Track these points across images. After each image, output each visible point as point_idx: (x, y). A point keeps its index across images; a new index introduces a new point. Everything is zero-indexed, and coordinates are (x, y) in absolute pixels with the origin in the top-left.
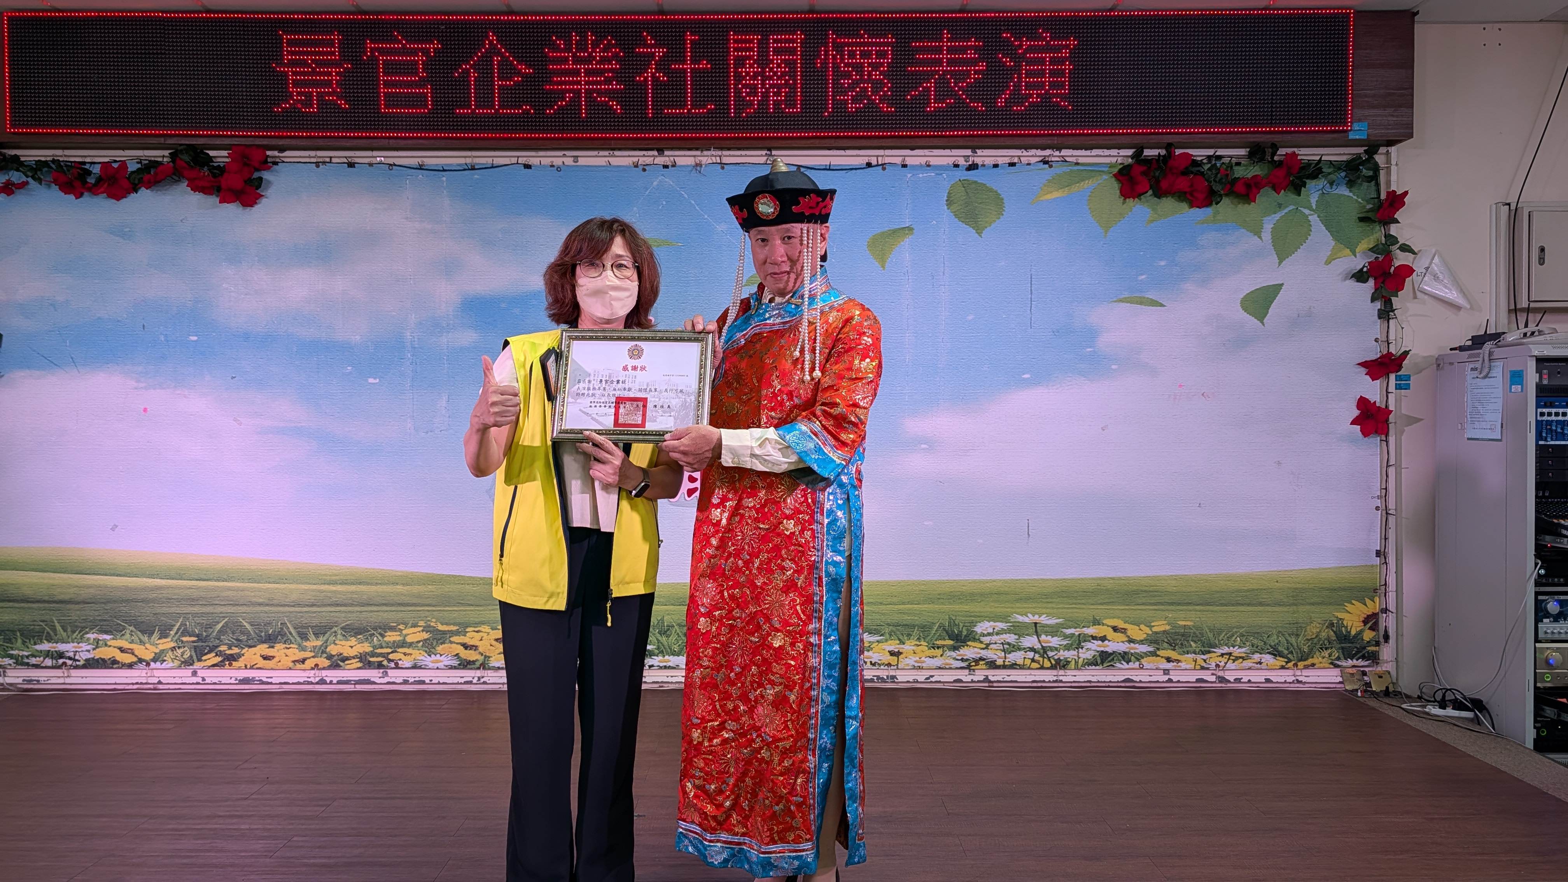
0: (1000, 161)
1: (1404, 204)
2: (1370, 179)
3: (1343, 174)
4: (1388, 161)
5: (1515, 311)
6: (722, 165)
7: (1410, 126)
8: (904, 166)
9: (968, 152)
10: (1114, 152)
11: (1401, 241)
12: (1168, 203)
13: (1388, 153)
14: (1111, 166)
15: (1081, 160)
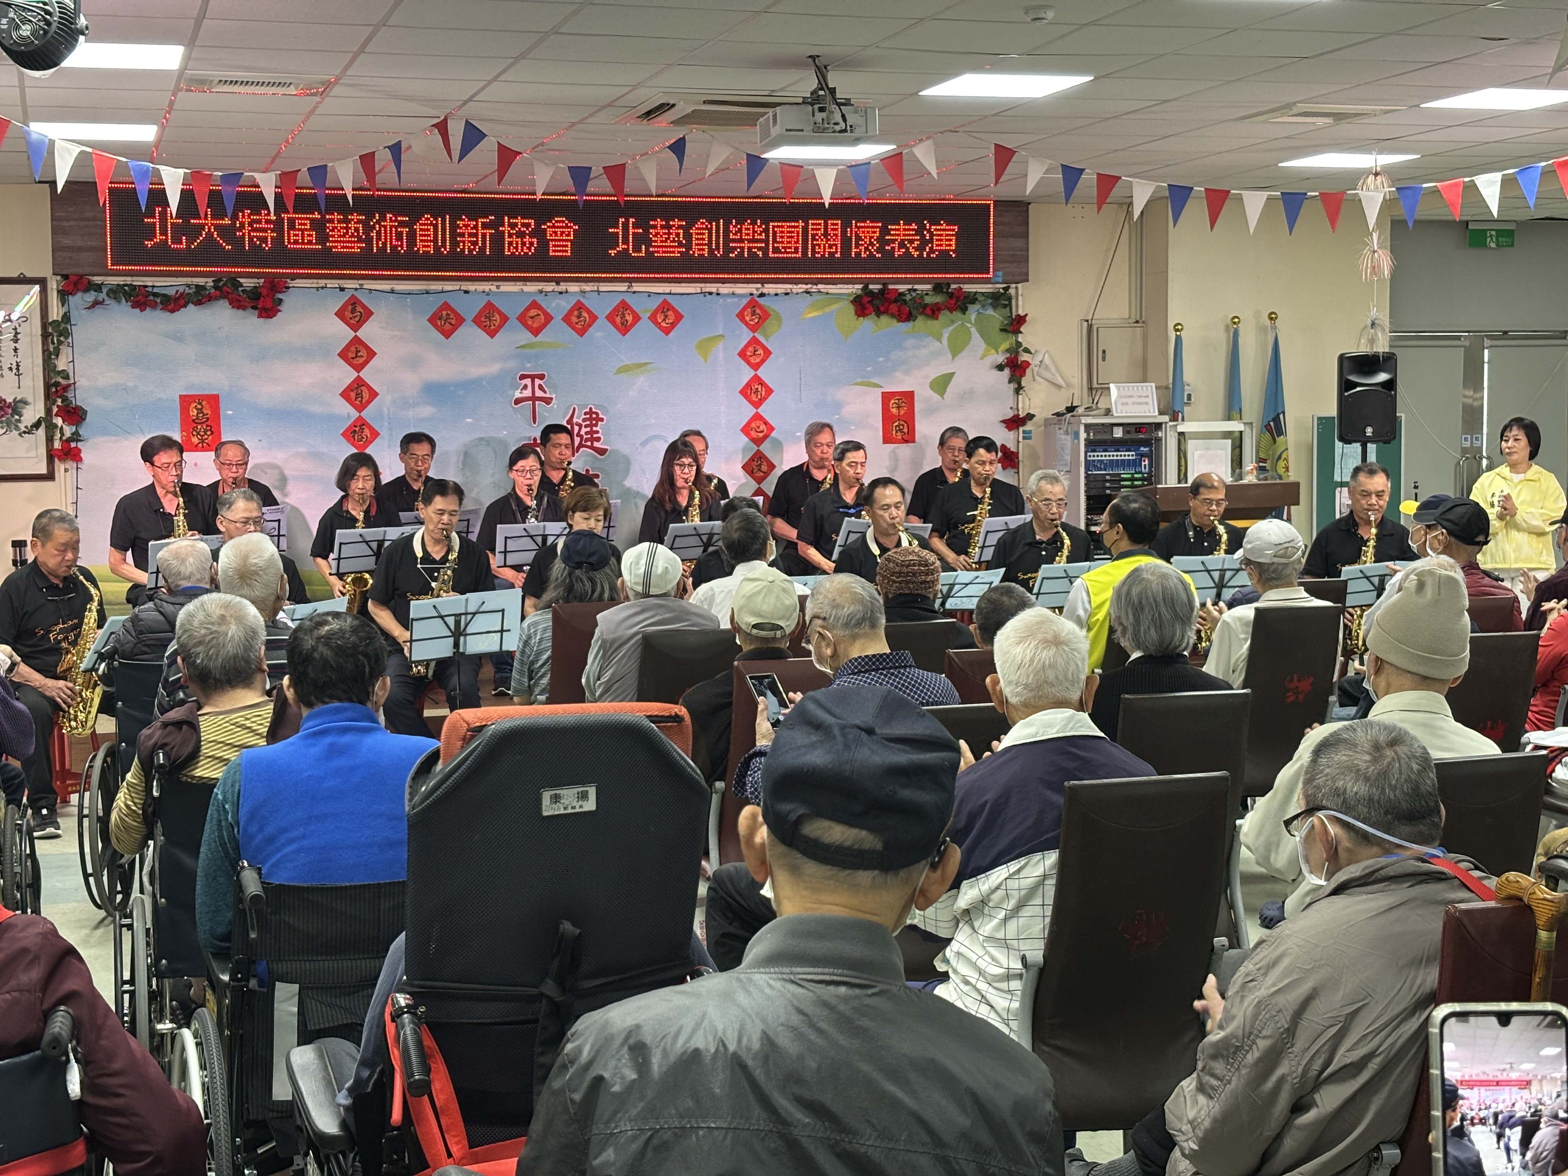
0: (779, 291)
1: (1025, 321)
2: (1005, 306)
3: (990, 301)
4: (1017, 293)
5: (1091, 389)
6: (598, 292)
7: (1027, 274)
8: (718, 294)
9: (759, 286)
10: (850, 286)
11: (1024, 345)
12: (885, 319)
13: (1017, 288)
14: (849, 295)
15: (830, 291)
